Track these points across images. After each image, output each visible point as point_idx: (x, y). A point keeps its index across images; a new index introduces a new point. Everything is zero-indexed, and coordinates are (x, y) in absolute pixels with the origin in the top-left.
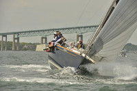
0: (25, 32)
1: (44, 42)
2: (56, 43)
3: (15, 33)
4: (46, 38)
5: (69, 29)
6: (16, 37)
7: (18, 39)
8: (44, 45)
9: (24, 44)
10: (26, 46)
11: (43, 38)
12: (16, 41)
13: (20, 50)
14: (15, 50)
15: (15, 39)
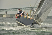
1: (6, 14)
4: (7, 12)
5: (15, 9)
8: (6, 15)
11: (5, 12)
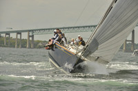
0: (40, 30)
2: (55, 41)
3: (29, 31)
6: (31, 34)
7: (33, 36)
9: (39, 42)
10: (40, 44)
12: (31, 38)
13: (34, 48)
14: (30, 47)
15: (29, 36)
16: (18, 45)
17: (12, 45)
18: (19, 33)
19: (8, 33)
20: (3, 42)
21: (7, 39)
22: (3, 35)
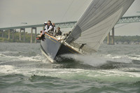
16: (33, 40)
17: (27, 41)
18: (34, 27)
19: (22, 28)
20: (18, 37)
21: (22, 34)
22: (18, 30)
